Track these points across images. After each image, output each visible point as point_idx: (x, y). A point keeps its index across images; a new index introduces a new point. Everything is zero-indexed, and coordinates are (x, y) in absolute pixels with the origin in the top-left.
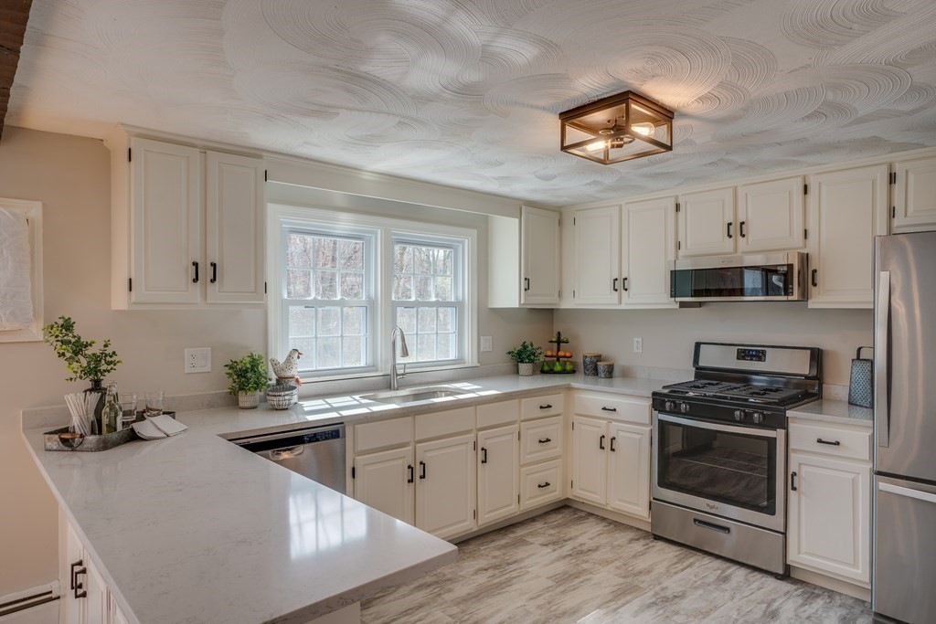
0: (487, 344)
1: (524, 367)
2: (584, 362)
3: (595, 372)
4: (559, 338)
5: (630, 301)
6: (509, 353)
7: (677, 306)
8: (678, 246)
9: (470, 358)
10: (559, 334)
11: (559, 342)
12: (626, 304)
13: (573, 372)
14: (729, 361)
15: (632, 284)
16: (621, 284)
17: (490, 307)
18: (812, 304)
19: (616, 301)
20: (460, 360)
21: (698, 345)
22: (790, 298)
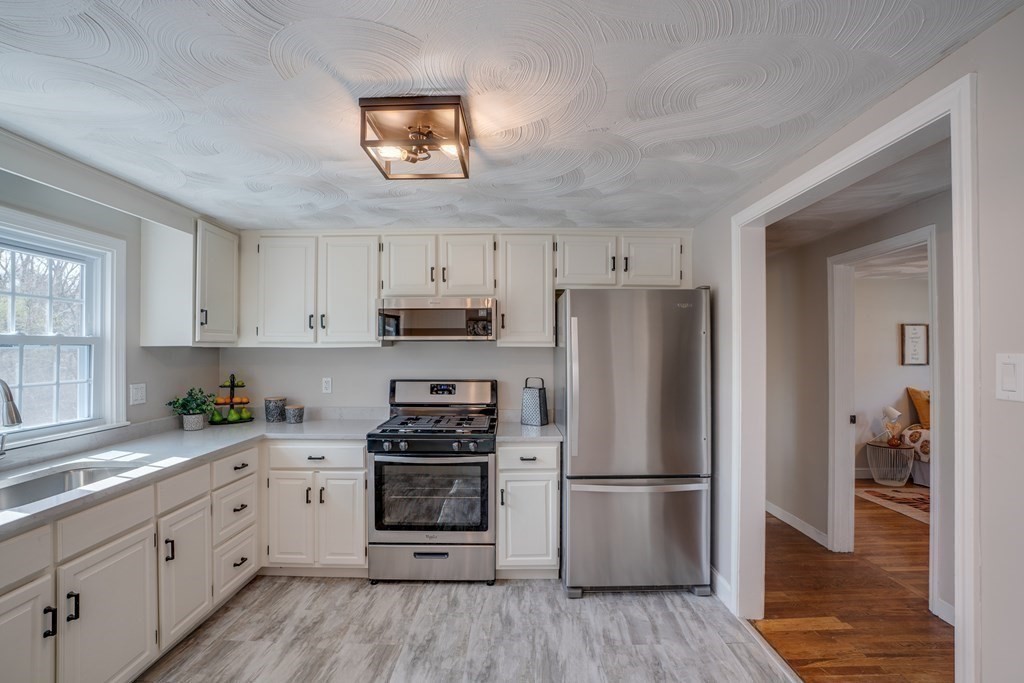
0: (138, 394)
1: (191, 420)
2: (267, 408)
3: (282, 416)
4: (232, 382)
5: (326, 339)
6: (170, 404)
7: (380, 345)
8: (381, 285)
9: (114, 414)
10: (233, 377)
11: (233, 386)
12: (323, 343)
13: (251, 419)
14: (423, 396)
15: (331, 321)
16: (317, 321)
17: (142, 345)
18: (500, 344)
19: (312, 339)
20: (98, 419)
21: (393, 382)
22: (490, 338)
